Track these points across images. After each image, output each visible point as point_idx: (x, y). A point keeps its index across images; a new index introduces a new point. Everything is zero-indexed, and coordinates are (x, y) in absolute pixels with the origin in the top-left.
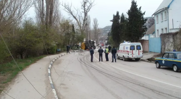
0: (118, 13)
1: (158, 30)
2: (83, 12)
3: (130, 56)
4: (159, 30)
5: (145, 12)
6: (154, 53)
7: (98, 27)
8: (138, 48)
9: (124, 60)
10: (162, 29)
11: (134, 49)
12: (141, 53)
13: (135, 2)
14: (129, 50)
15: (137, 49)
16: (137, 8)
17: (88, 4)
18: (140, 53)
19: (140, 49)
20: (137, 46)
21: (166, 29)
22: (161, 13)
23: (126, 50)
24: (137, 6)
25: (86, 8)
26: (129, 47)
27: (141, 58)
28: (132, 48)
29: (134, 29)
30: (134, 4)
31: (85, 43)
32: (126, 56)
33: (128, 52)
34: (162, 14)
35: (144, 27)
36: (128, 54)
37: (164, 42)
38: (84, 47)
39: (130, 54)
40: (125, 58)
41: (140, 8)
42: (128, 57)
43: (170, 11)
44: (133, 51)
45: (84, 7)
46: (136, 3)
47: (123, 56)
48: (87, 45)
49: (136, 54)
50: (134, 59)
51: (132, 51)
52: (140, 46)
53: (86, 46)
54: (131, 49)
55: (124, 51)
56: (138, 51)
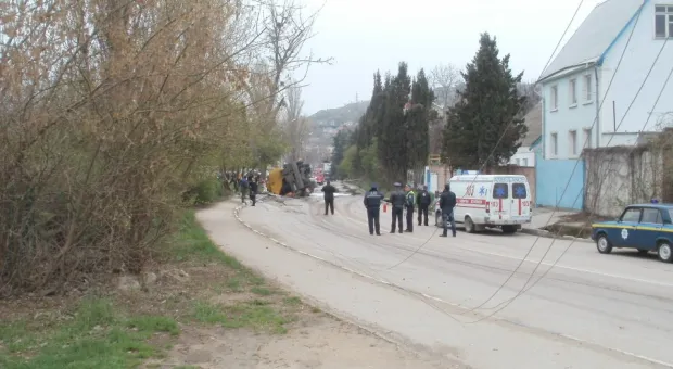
0: (403, 69)
1: (555, 136)
2: (271, 58)
3: (494, 218)
4: (559, 136)
5: (522, 74)
6: (557, 209)
7: (302, 114)
8: (519, 191)
9: (468, 229)
10: (574, 133)
11: (506, 196)
12: (526, 210)
13: (492, 39)
14: (489, 197)
15: (515, 196)
16: (498, 61)
17: (288, 30)
18: (523, 208)
19: (525, 196)
20: (515, 186)
21: (588, 132)
22: (572, 78)
23: (477, 196)
24: (497, 53)
25: (284, 44)
26: (490, 187)
27: (524, 226)
28: (500, 191)
29: (489, 128)
30: (488, 47)
31: (281, 172)
32: (478, 216)
33: (488, 203)
34: (573, 83)
35: (515, 122)
36: (488, 211)
37: (596, 174)
38: (278, 186)
39: (492, 209)
40: (474, 225)
41: (506, 60)
42: (487, 219)
43: (605, 75)
44: (504, 200)
45: (276, 39)
46: (493, 44)
47: (467, 217)
48: (289, 178)
49: (510, 211)
50: (501, 230)
51: (498, 200)
52: (522, 186)
53: (284, 181)
54: (495, 196)
55: (470, 201)
56: (516, 200)
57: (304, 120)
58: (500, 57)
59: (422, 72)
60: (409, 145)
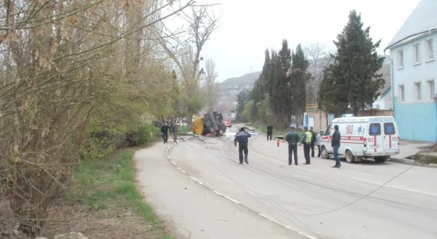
0: (285, 45)
1: (402, 87)
2: (193, 41)
3: (370, 151)
4: (405, 86)
5: (380, 41)
6: (414, 142)
8: (389, 129)
9: (349, 160)
10: (418, 84)
11: (379, 133)
12: (395, 143)
13: (358, 14)
14: (366, 135)
15: (386, 133)
16: (362, 31)
17: (205, 22)
18: (393, 142)
19: (393, 133)
20: (386, 125)
21: (431, 82)
22: (416, 43)
23: (355, 133)
24: (361, 25)
25: (201, 30)
26: (366, 127)
27: (392, 157)
28: (375, 130)
29: (357, 81)
31: (202, 119)
32: (357, 150)
33: (365, 139)
34: (417, 47)
35: (376, 76)
36: (365, 146)
38: (200, 129)
39: (369, 144)
40: (353, 157)
41: (367, 30)
42: (364, 152)
44: (378, 137)
45: (196, 28)
46: (359, 18)
47: (347, 150)
48: (208, 124)
49: (383, 145)
50: (374, 160)
51: (373, 137)
52: (392, 124)
53: (205, 126)
54: (371, 133)
55: (349, 138)
56: (388, 136)
57: (218, 85)
58: (364, 28)
59: (299, 46)
60: (292, 97)
